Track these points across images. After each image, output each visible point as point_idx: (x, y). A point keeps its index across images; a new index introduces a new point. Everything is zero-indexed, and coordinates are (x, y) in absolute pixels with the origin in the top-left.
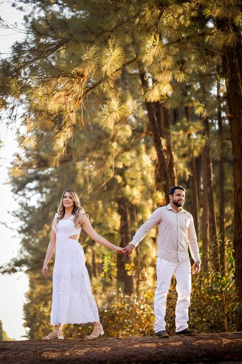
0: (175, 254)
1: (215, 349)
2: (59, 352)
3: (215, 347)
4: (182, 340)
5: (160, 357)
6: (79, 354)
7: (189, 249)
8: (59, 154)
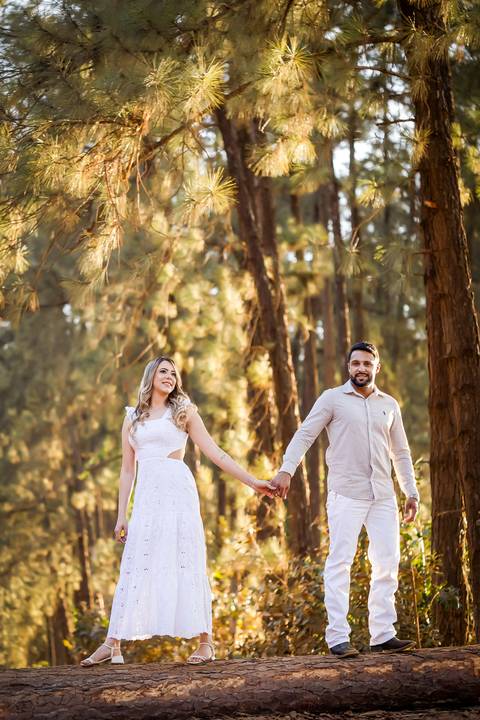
0: (366, 483)
1: (461, 679)
2: (137, 689)
3: (461, 674)
4: (391, 663)
5: (347, 697)
6: (178, 693)
7: (393, 471)
8: (93, 281)
